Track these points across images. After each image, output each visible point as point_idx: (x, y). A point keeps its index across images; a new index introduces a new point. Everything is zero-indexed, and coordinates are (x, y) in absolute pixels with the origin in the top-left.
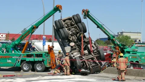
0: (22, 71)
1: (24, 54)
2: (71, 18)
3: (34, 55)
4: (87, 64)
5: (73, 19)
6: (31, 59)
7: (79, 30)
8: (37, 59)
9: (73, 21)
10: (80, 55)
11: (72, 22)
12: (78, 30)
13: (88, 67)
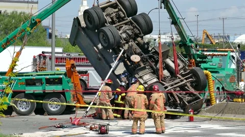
0: (14, 114)
1: (20, 80)
2: (116, 3)
3: (44, 81)
4: (176, 97)
5: (121, 7)
6: (38, 89)
7: (139, 30)
8: (50, 88)
9: (122, 11)
10: (157, 80)
11: (120, 12)
12: (137, 28)
13: (179, 102)
